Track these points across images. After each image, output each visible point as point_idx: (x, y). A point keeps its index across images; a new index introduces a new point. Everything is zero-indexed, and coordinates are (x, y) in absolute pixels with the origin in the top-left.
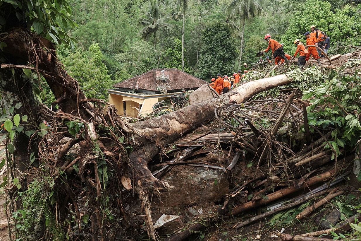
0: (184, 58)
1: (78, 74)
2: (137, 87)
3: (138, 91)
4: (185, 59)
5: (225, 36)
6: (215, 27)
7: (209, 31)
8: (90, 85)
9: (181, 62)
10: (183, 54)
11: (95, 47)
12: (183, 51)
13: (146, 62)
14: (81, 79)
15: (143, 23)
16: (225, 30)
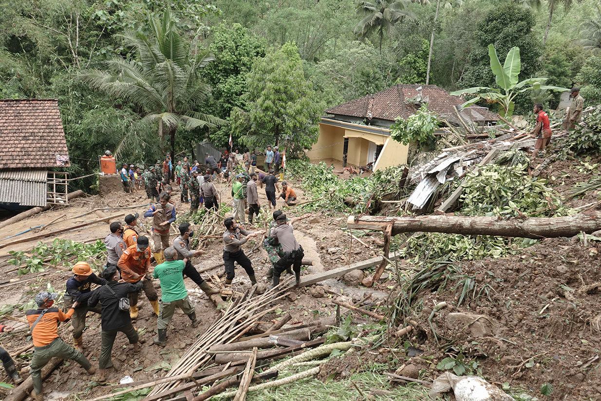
0: (430, 72)
1: (281, 86)
2: (370, 115)
3: (373, 121)
4: (431, 74)
5: (522, 30)
6: (503, 14)
7: (492, 21)
8: (299, 107)
9: (424, 78)
10: (429, 64)
11: (290, 48)
12: (429, 59)
13: (368, 76)
14: (284, 96)
15: (367, 9)
16: (522, 20)
